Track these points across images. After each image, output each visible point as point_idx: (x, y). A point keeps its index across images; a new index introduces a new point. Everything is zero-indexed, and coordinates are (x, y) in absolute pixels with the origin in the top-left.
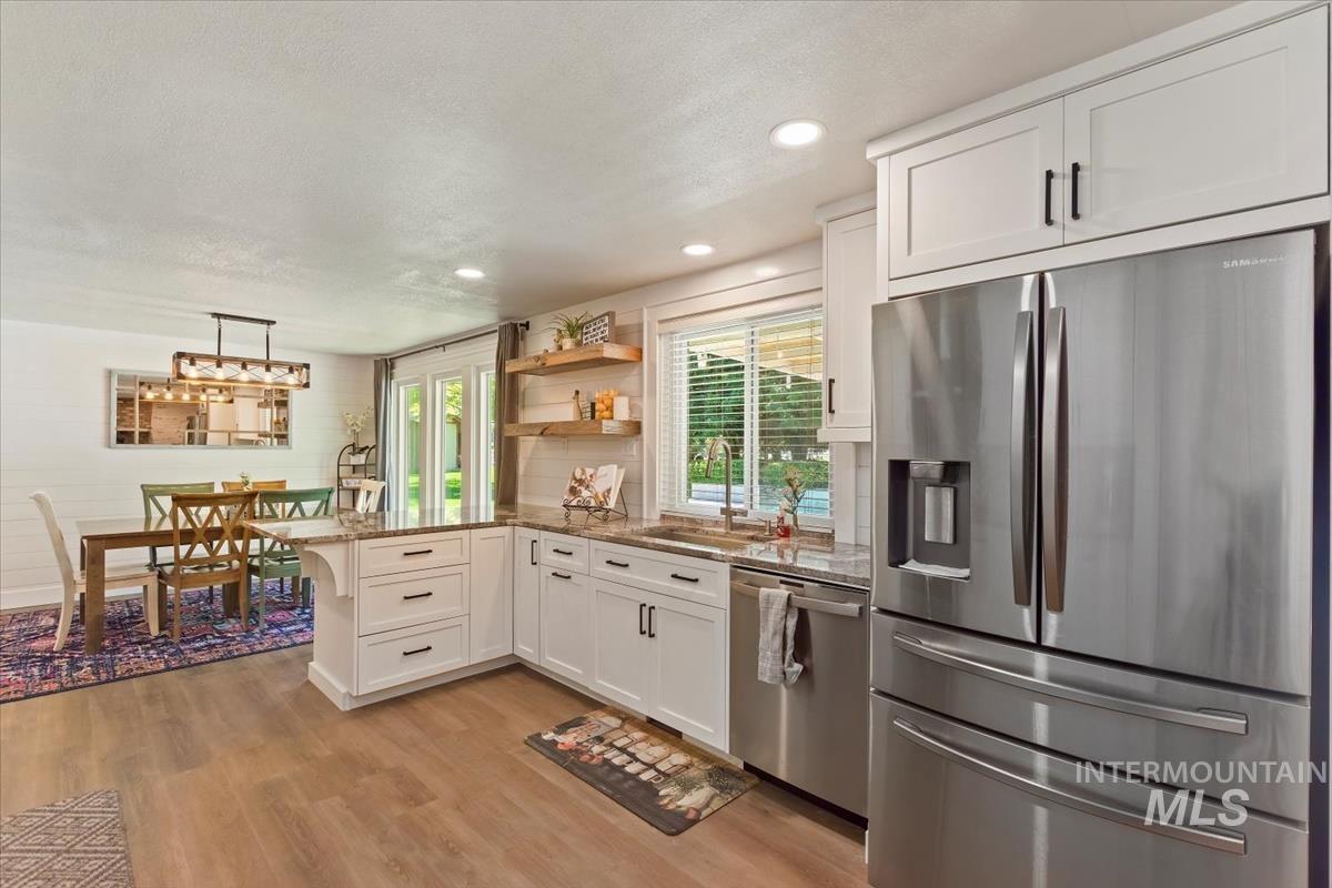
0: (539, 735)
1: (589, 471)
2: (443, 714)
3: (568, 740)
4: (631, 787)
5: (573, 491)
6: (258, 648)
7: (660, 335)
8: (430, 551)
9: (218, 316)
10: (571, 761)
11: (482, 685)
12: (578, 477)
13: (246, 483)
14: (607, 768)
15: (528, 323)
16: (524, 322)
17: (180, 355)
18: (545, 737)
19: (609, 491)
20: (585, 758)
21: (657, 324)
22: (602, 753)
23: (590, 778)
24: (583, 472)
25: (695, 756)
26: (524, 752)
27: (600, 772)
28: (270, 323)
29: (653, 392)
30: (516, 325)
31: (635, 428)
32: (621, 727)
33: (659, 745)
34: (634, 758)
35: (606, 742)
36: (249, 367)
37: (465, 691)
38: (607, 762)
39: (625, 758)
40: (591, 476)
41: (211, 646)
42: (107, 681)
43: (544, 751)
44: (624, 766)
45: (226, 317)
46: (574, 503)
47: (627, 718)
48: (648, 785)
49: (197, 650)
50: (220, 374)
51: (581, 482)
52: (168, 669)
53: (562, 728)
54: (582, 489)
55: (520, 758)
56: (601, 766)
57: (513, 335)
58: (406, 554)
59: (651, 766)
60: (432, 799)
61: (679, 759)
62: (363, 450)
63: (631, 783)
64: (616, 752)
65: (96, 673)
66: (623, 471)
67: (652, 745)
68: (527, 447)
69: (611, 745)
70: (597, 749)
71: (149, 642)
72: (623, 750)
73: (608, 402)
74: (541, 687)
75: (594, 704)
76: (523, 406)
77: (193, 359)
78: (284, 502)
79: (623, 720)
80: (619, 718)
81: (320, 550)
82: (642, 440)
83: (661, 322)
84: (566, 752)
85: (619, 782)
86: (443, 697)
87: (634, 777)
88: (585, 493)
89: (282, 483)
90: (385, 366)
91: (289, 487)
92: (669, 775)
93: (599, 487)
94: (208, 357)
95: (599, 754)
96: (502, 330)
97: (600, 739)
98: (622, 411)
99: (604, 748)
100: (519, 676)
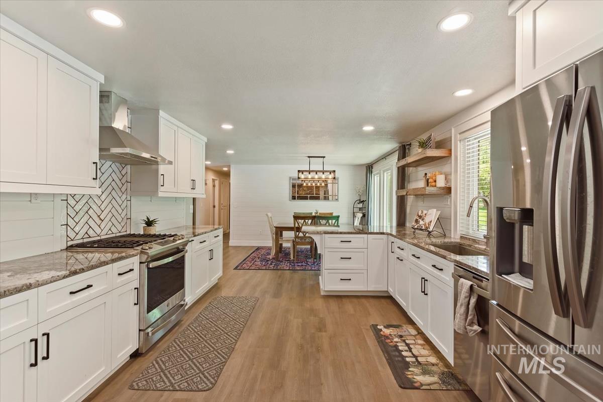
0: (377, 325)
1: (425, 212)
2: (349, 307)
3: (387, 331)
4: (399, 361)
5: (417, 221)
6: (313, 269)
7: (460, 141)
8: (350, 241)
9: (309, 157)
10: (382, 340)
11: (371, 300)
12: (420, 215)
13: (317, 213)
14: (394, 348)
15: (410, 143)
16: (409, 143)
17: (299, 171)
18: (378, 327)
19: (431, 222)
20: (388, 341)
21: (458, 135)
22: (397, 342)
23: (384, 349)
24: (422, 212)
25: (442, 362)
26: (367, 330)
27: (390, 349)
28: (324, 157)
29: (456, 171)
30: (404, 145)
31: (448, 190)
32: (415, 336)
33: (428, 350)
34: (410, 350)
35: (403, 338)
36: (318, 173)
37: (364, 301)
38: (396, 346)
39: (406, 348)
40: (425, 214)
41: (302, 265)
42: (275, 270)
43: (374, 332)
44: (402, 351)
45: (311, 157)
46: (416, 227)
47: (420, 333)
48: (408, 363)
49: (298, 266)
50: (310, 176)
51: (420, 217)
52: (289, 270)
53: (387, 327)
54: (421, 220)
55: (364, 330)
56: (392, 347)
57: (404, 150)
58: (342, 241)
59: (415, 357)
60: (325, 332)
61: (433, 360)
62: (362, 202)
63: (400, 359)
64: (404, 344)
65: (274, 267)
66: (439, 213)
67: (423, 348)
68: (410, 200)
69: (404, 341)
70: (396, 340)
71: (290, 261)
72: (408, 345)
73: (434, 178)
74: (394, 308)
75: (411, 322)
76: (409, 182)
77: (303, 172)
78: (332, 220)
79: (419, 333)
80: (418, 331)
81: (314, 237)
82: (451, 197)
83: (460, 134)
84: (382, 335)
85: (395, 356)
86: (355, 300)
87: (404, 357)
88: (421, 222)
89: (332, 214)
90: (369, 168)
91: (334, 215)
92: (421, 364)
93: (427, 220)
94: (306, 171)
95: (395, 342)
96: (399, 149)
97: (401, 336)
98: (441, 182)
99: (400, 340)
100: (388, 301)
